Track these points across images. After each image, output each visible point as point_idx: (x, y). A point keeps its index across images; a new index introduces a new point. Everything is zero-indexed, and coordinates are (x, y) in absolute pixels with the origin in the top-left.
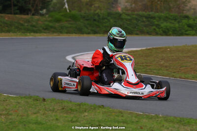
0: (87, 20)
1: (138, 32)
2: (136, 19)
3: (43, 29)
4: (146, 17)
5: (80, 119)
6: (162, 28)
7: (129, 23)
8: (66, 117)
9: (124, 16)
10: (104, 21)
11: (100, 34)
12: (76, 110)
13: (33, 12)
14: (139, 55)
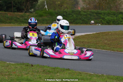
4: (96, 13)
6: (106, 20)
7: (85, 17)
8: (46, 76)
9: (82, 13)
10: (70, 16)
13: (25, 11)
14: (92, 37)
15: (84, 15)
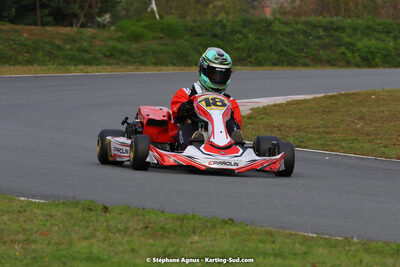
0: (198, 35)
1: (307, 61)
2: (305, 32)
3: (106, 56)
4: (325, 29)
5: (182, 249)
6: (359, 50)
7: (287, 40)
8: (153, 245)
9: (276, 27)
10: (235, 38)
12: (175, 230)
13: (82, 20)
14: (310, 109)
15: (283, 35)
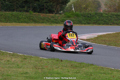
0: (84, 17)
1: (111, 24)
2: (111, 16)
3: (61, 21)
4: (116, 16)
5: (80, 72)
7: (106, 18)
8: (73, 70)
9: (104, 15)
10: (93, 17)
11: (91, 24)
12: (79, 67)
13: (56, 12)
14: (112, 36)
